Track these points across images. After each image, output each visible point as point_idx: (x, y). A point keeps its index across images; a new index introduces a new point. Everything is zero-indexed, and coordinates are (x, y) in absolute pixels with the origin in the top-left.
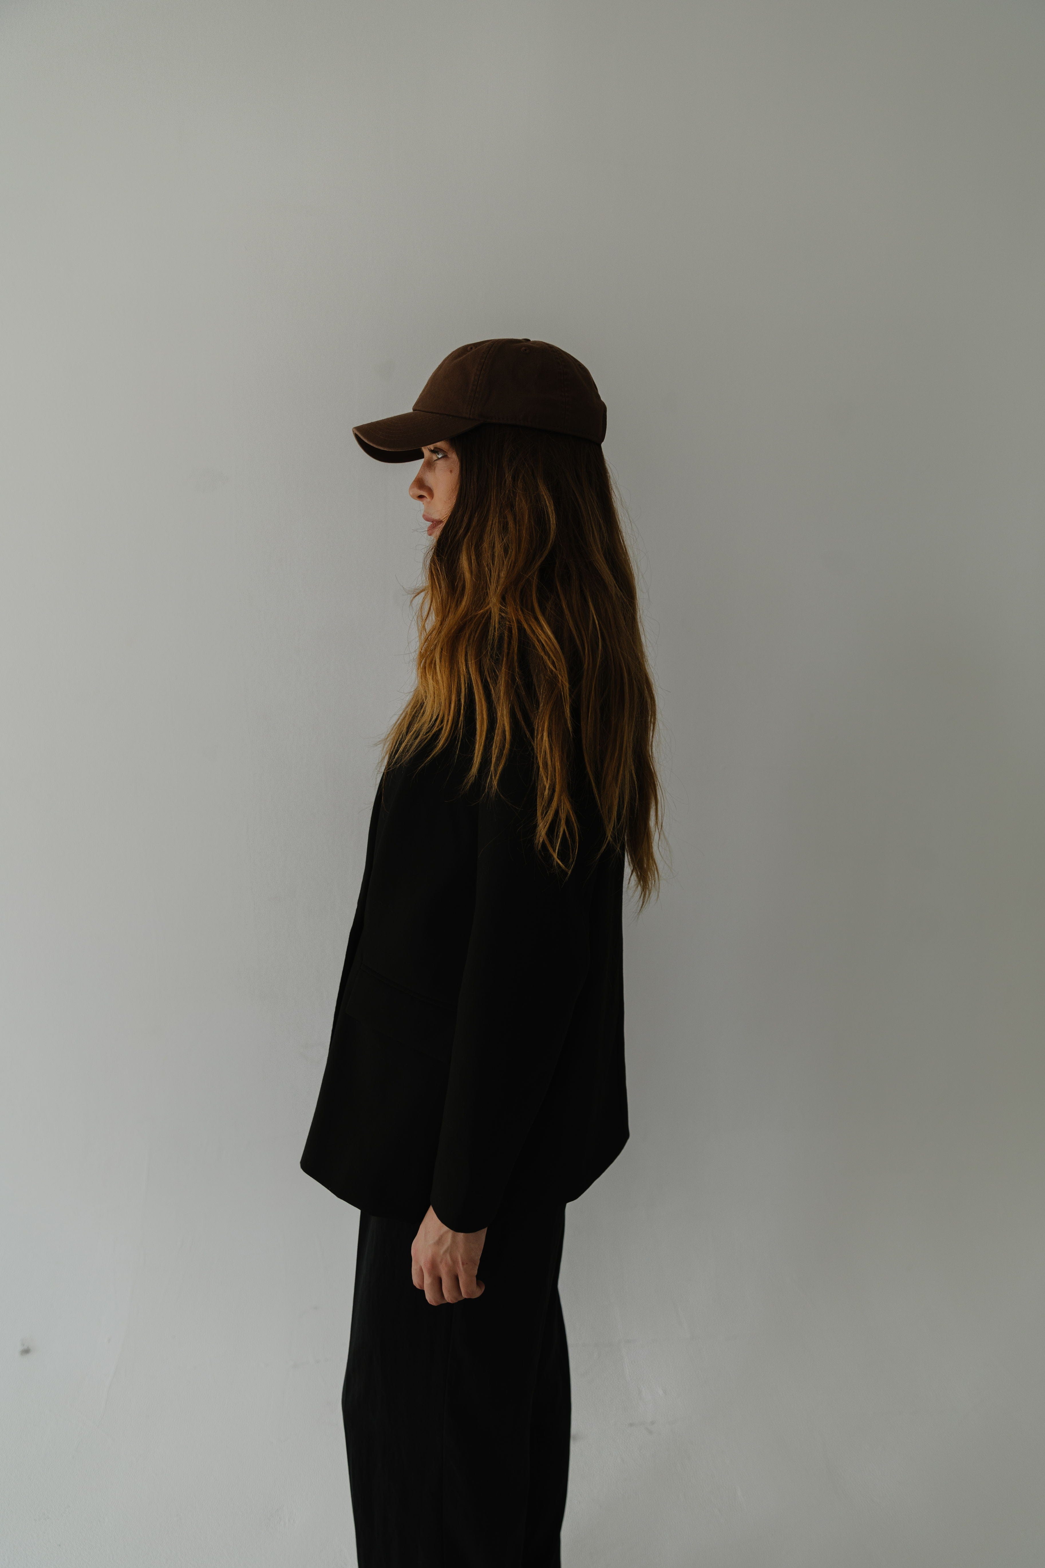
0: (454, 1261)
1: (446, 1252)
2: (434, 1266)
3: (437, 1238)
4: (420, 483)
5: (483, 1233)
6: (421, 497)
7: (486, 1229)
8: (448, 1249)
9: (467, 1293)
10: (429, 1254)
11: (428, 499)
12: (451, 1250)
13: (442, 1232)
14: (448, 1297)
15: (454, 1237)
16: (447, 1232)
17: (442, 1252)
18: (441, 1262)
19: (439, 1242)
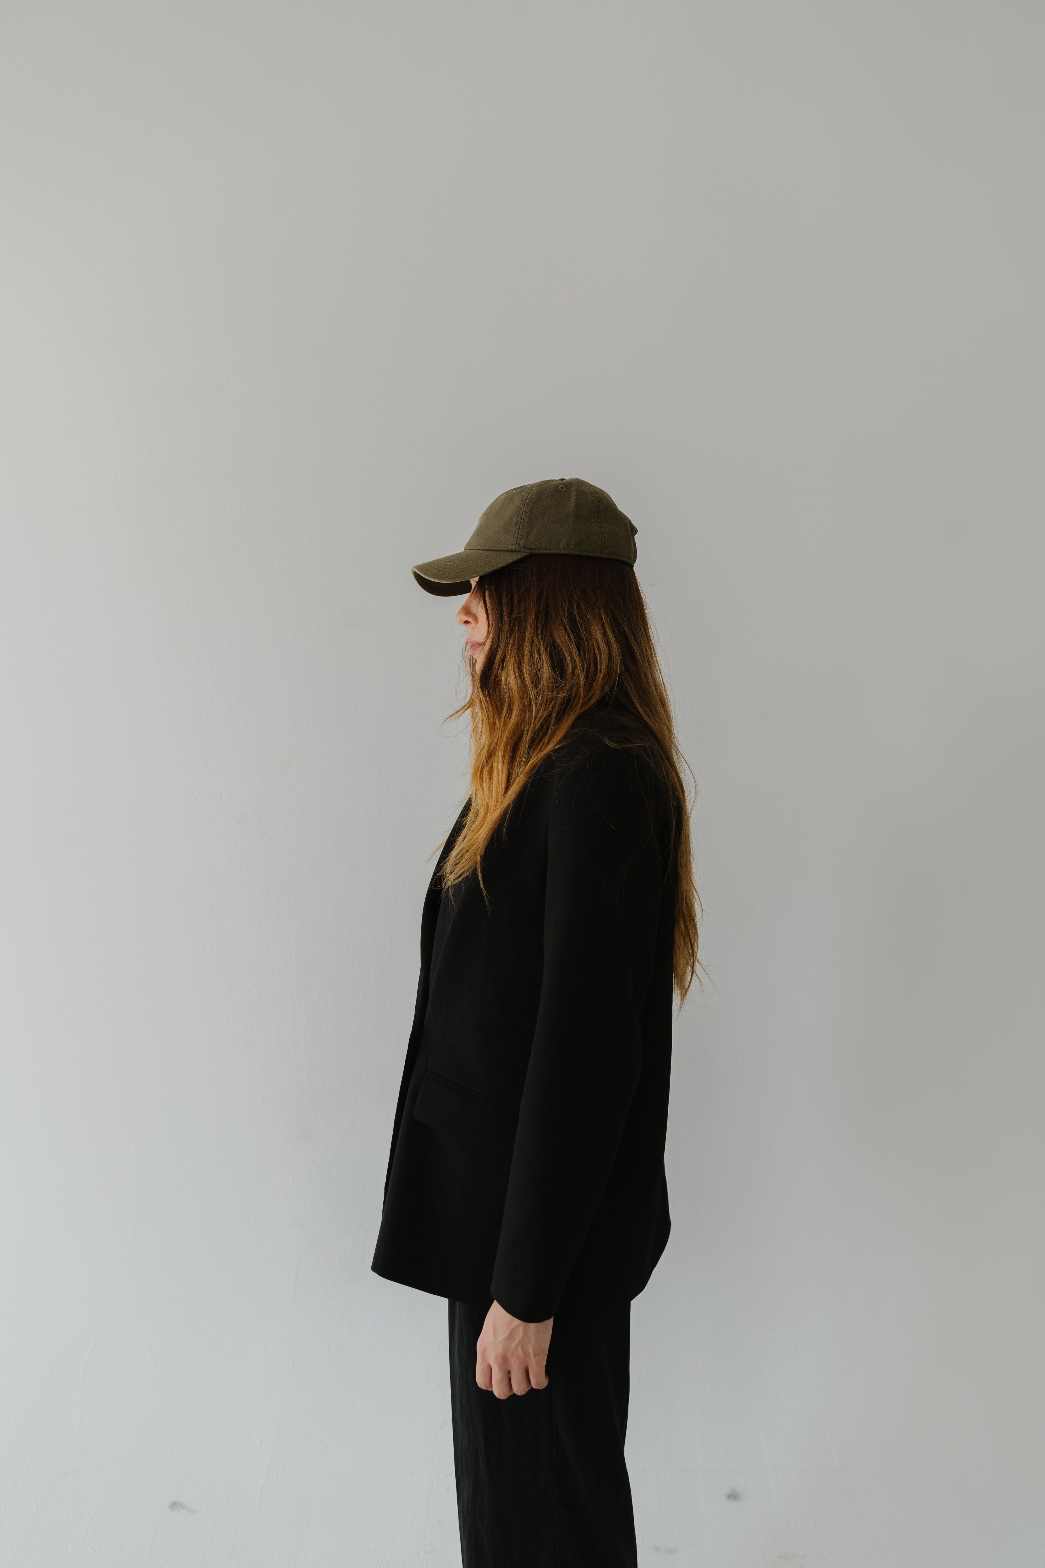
0: (526, 1354)
1: (517, 1345)
2: (504, 1360)
3: (507, 1333)
4: (466, 610)
5: (550, 1323)
6: (466, 622)
7: (553, 1318)
8: (519, 1342)
9: (538, 1384)
10: (500, 1349)
11: (473, 625)
12: (522, 1344)
13: (512, 1326)
14: (519, 1389)
15: (525, 1330)
16: (517, 1327)
17: (513, 1346)
18: (512, 1356)
19: (510, 1337)
